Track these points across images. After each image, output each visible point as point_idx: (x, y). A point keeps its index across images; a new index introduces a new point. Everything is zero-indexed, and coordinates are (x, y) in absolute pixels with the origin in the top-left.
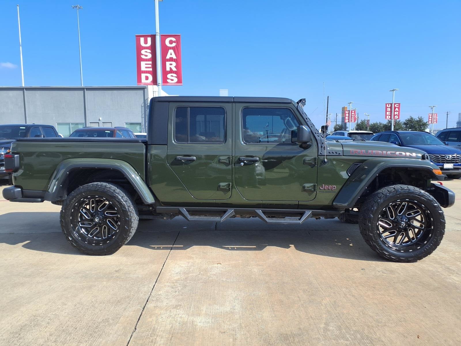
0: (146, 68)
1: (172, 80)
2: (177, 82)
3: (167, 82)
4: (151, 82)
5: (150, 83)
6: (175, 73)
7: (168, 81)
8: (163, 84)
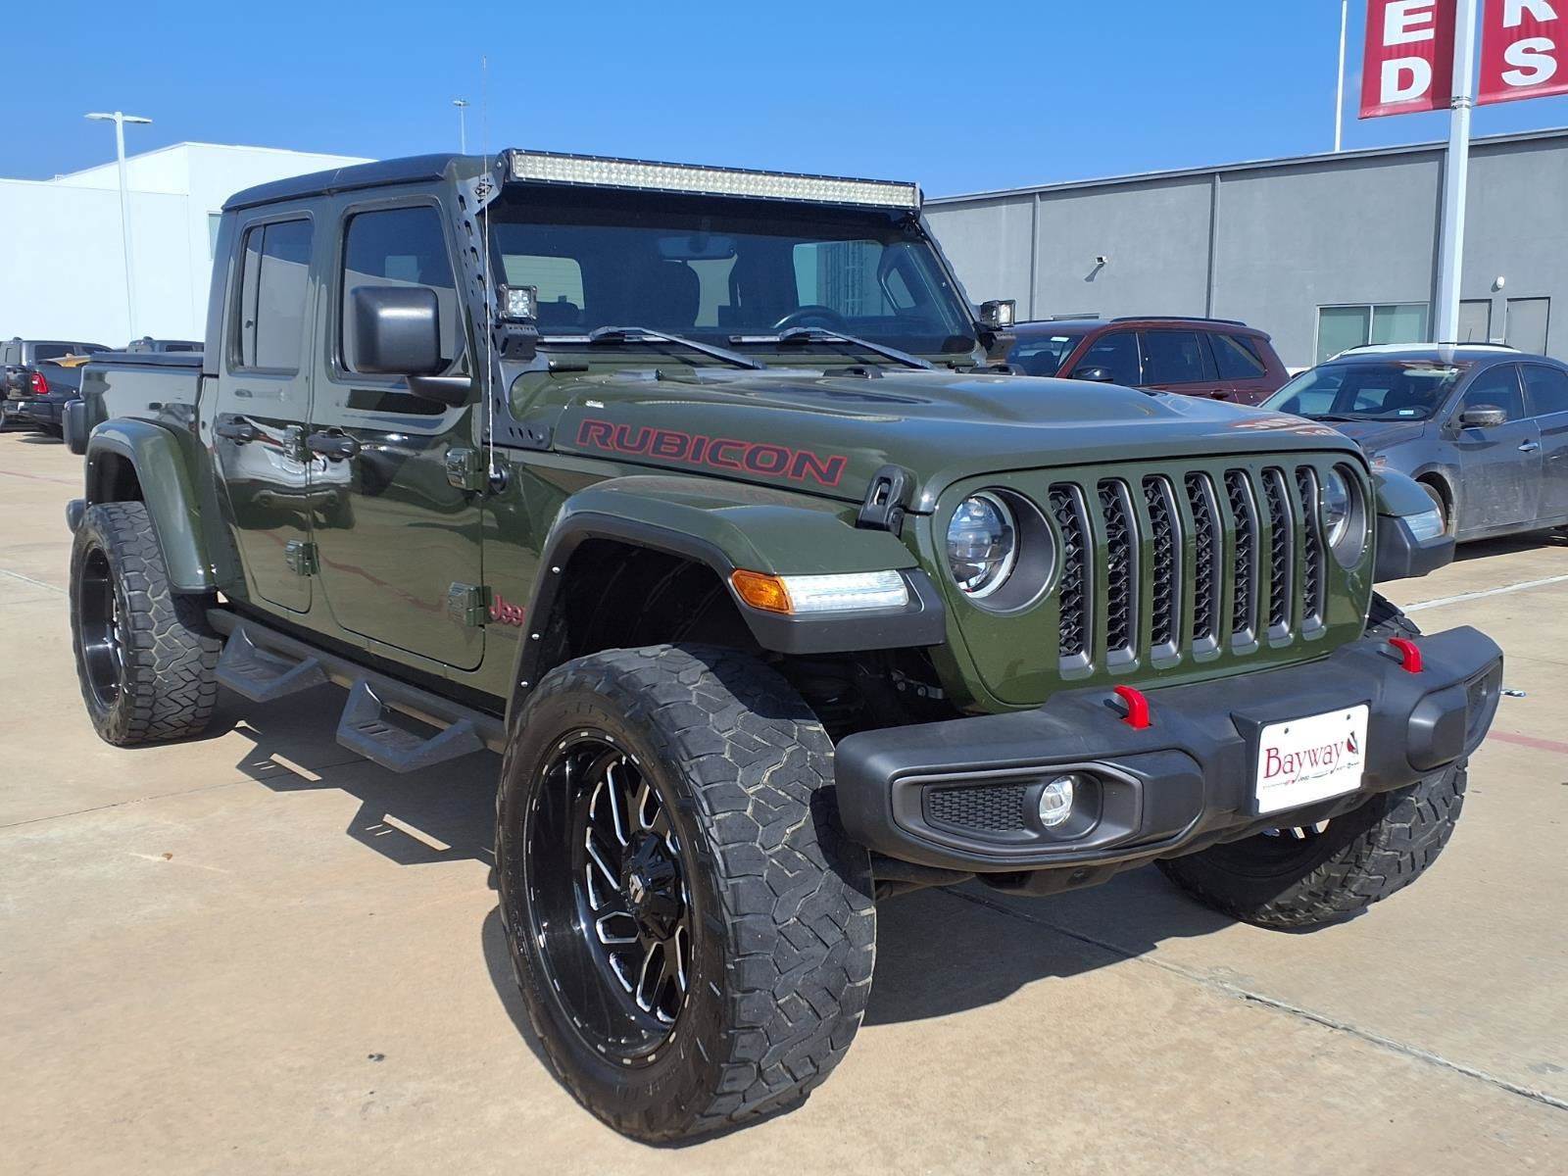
0: (1408, 29)
1: (1529, 71)
2: (1554, 80)
3: (1504, 87)
4: (1424, 95)
5: (1419, 100)
6: (1548, 36)
7: (1508, 77)
8: (1479, 99)
